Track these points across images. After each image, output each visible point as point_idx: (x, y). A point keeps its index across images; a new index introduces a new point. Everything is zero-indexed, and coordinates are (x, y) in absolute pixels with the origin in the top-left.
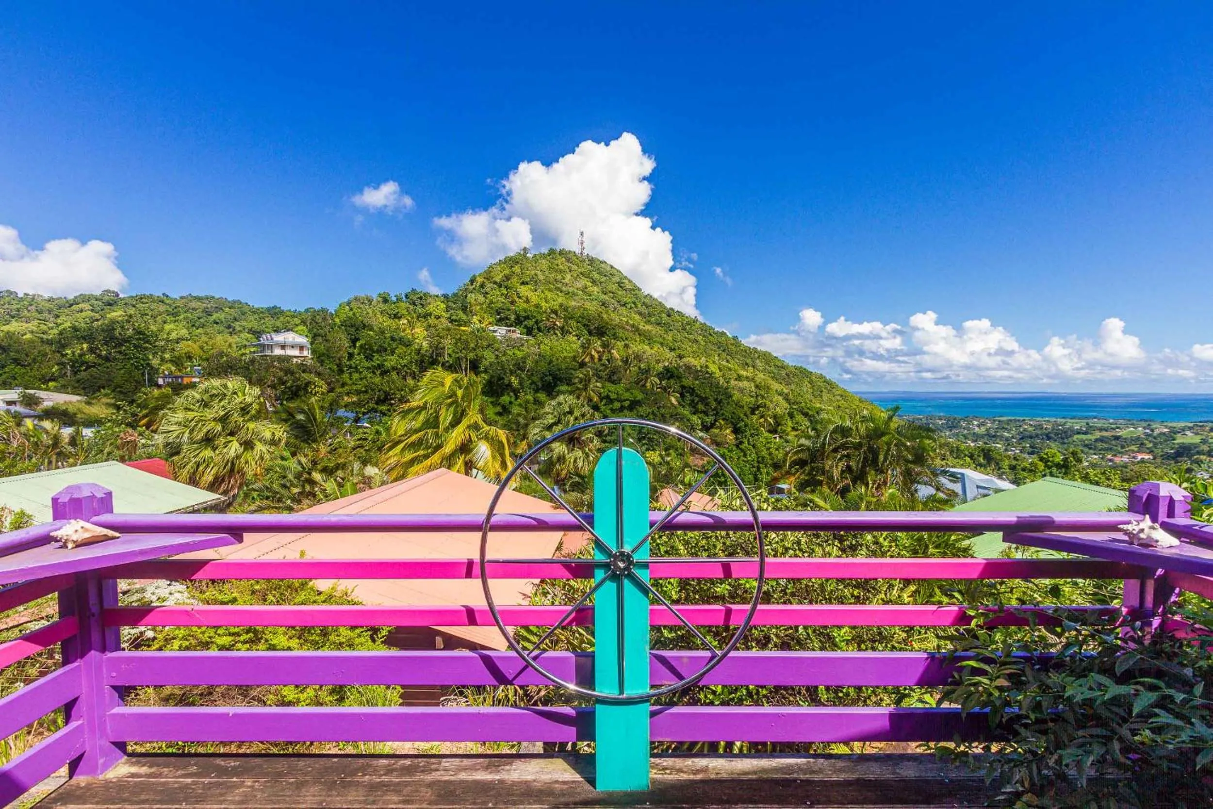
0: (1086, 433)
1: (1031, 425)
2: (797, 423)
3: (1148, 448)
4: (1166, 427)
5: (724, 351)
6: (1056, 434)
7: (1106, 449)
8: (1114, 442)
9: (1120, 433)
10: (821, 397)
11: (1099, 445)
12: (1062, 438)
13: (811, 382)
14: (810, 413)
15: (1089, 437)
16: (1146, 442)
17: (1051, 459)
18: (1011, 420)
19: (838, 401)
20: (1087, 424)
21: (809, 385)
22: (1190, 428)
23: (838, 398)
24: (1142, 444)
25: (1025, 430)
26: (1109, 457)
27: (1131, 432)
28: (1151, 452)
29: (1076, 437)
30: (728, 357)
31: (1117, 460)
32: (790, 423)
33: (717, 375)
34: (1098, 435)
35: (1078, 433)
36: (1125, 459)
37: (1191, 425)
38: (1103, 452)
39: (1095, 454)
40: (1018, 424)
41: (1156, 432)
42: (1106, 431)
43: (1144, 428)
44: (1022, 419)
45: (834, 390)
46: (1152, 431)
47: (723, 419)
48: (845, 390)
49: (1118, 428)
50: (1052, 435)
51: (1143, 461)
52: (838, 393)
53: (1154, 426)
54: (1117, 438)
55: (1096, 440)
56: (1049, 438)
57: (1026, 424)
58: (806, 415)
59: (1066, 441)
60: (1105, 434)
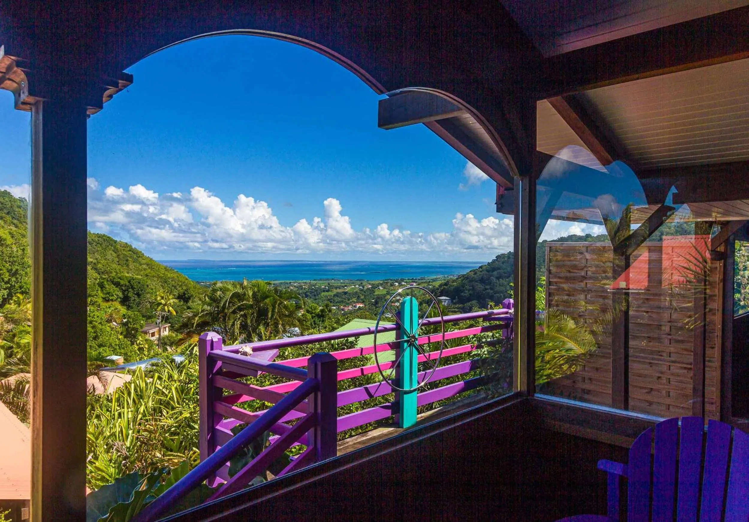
0: (328, 291)
1: (295, 286)
2: (108, 293)
3: (362, 299)
4: (370, 284)
5: (8, 213)
6: (311, 293)
7: (339, 302)
8: (344, 297)
9: (347, 289)
10: (128, 266)
11: (336, 299)
12: (315, 296)
13: (116, 251)
14: (122, 282)
15: (330, 293)
16: (361, 295)
17: (314, 311)
18: (281, 283)
19: (145, 269)
20: (329, 284)
21: (115, 255)
22: (381, 284)
23: (144, 266)
24: (358, 297)
25: (291, 290)
26: (342, 307)
27: (353, 288)
28: (363, 302)
29: (323, 294)
30: (15, 221)
31: (346, 309)
32: (101, 294)
33: (9, 242)
34: (335, 291)
35: (324, 291)
36: (350, 308)
37: (381, 282)
38: (338, 304)
39: (334, 306)
40: (287, 286)
41: (366, 288)
42: (340, 288)
43: (359, 285)
44: (289, 282)
45: (140, 259)
46: (363, 287)
47: (22, 293)
48: (151, 259)
49: (346, 286)
50: (308, 294)
51: (360, 308)
52: (144, 261)
53: (364, 284)
54: (345, 293)
55: (334, 296)
56: (307, 296)
57: (292, 286)
58: (117, 284)
59: (317, 297)
60: (339, 291)
